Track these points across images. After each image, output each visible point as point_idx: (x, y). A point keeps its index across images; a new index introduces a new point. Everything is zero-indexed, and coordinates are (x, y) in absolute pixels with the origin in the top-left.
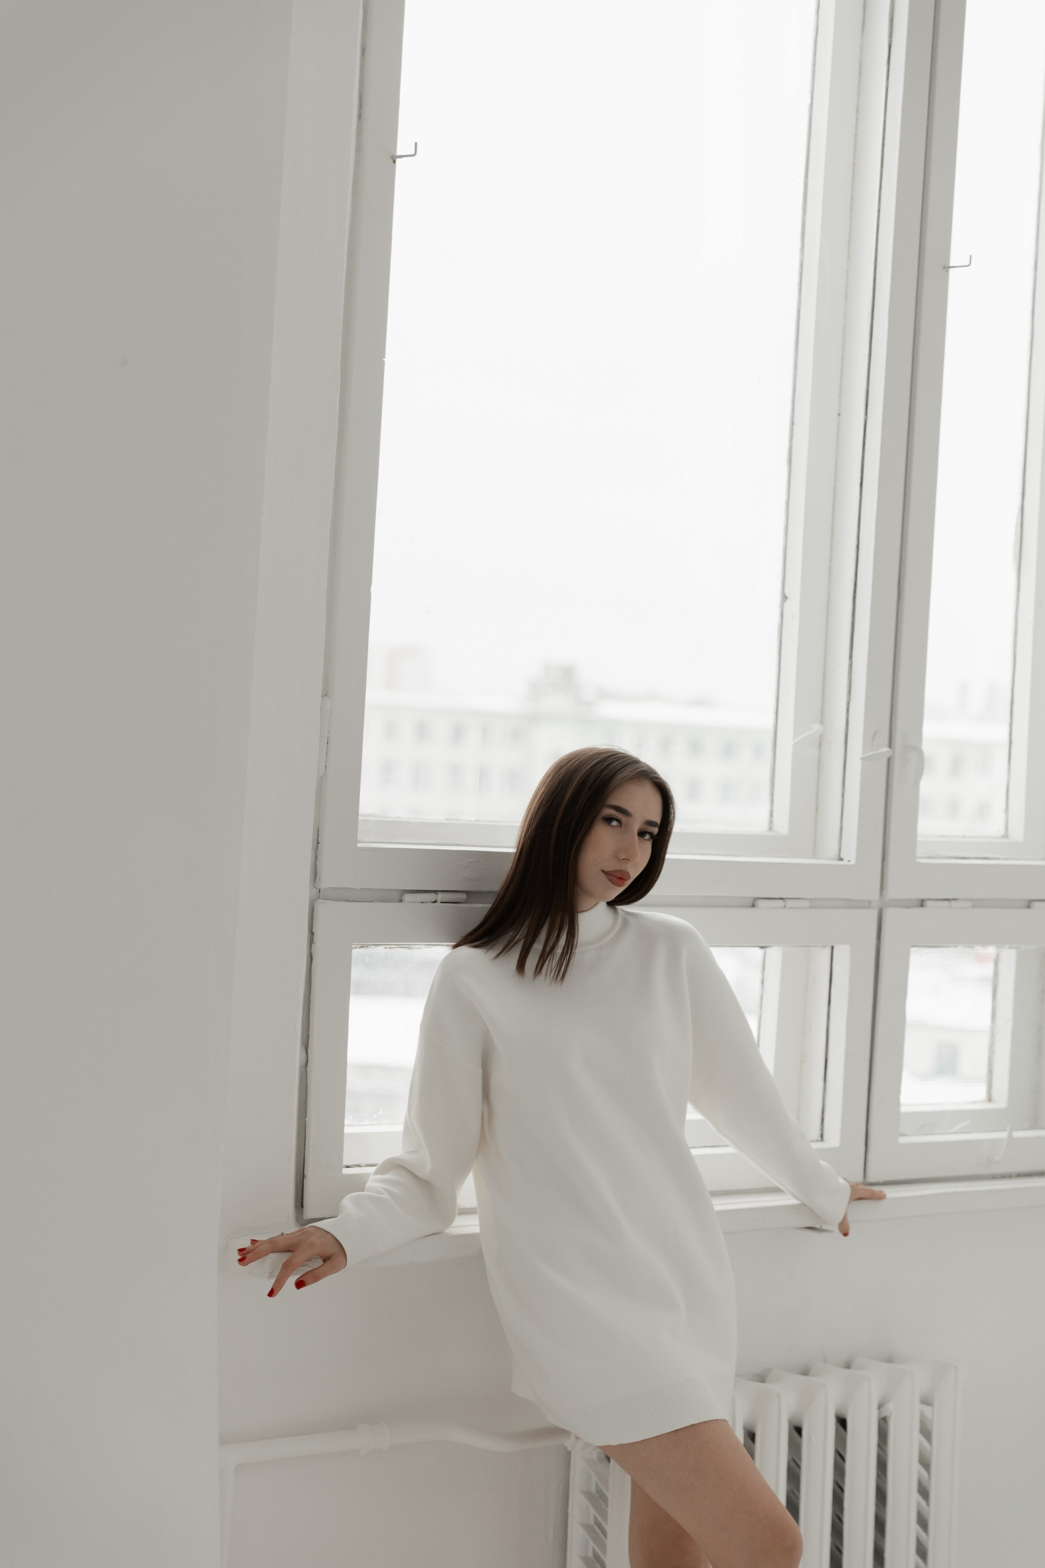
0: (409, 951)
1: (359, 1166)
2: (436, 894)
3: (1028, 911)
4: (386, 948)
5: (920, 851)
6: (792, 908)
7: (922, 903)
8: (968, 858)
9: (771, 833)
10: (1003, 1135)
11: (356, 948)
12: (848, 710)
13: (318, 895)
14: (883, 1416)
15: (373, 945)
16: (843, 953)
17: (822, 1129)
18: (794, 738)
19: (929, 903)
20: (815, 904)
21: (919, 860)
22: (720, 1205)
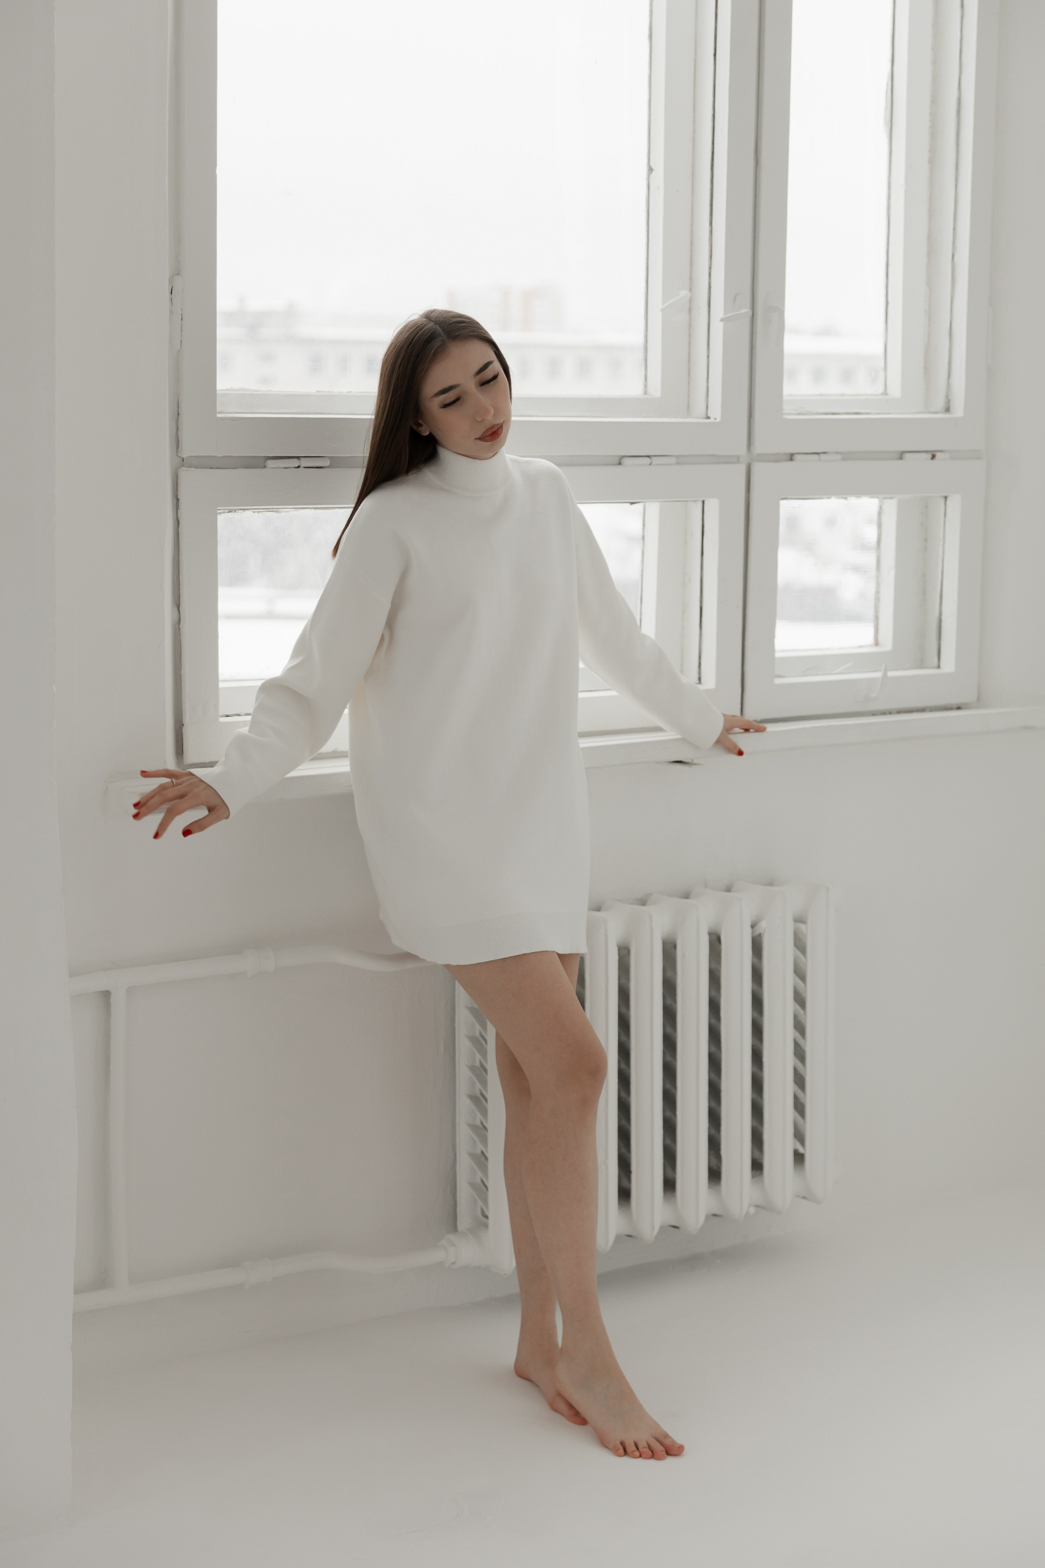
0: (277, 514)
1: (239, 715)
2: (299, 459)
3: (900, 462)
4: (254, 512)
5: (786, 408)
6: (658, 465)
7: (791, 457)
8: (838, 414)
9: (646, 396)
10: (879, 675)
11: (224, 513)
12: (710, 274)
13: (181, 463)
14: (757, 933)
15: (241, 509)
16: (713, 506)
17: (699, 673)
18: (663, 304)
19: (797, 457)
20: (681, 460)
21: (785, 417)
22: (585, 743)
